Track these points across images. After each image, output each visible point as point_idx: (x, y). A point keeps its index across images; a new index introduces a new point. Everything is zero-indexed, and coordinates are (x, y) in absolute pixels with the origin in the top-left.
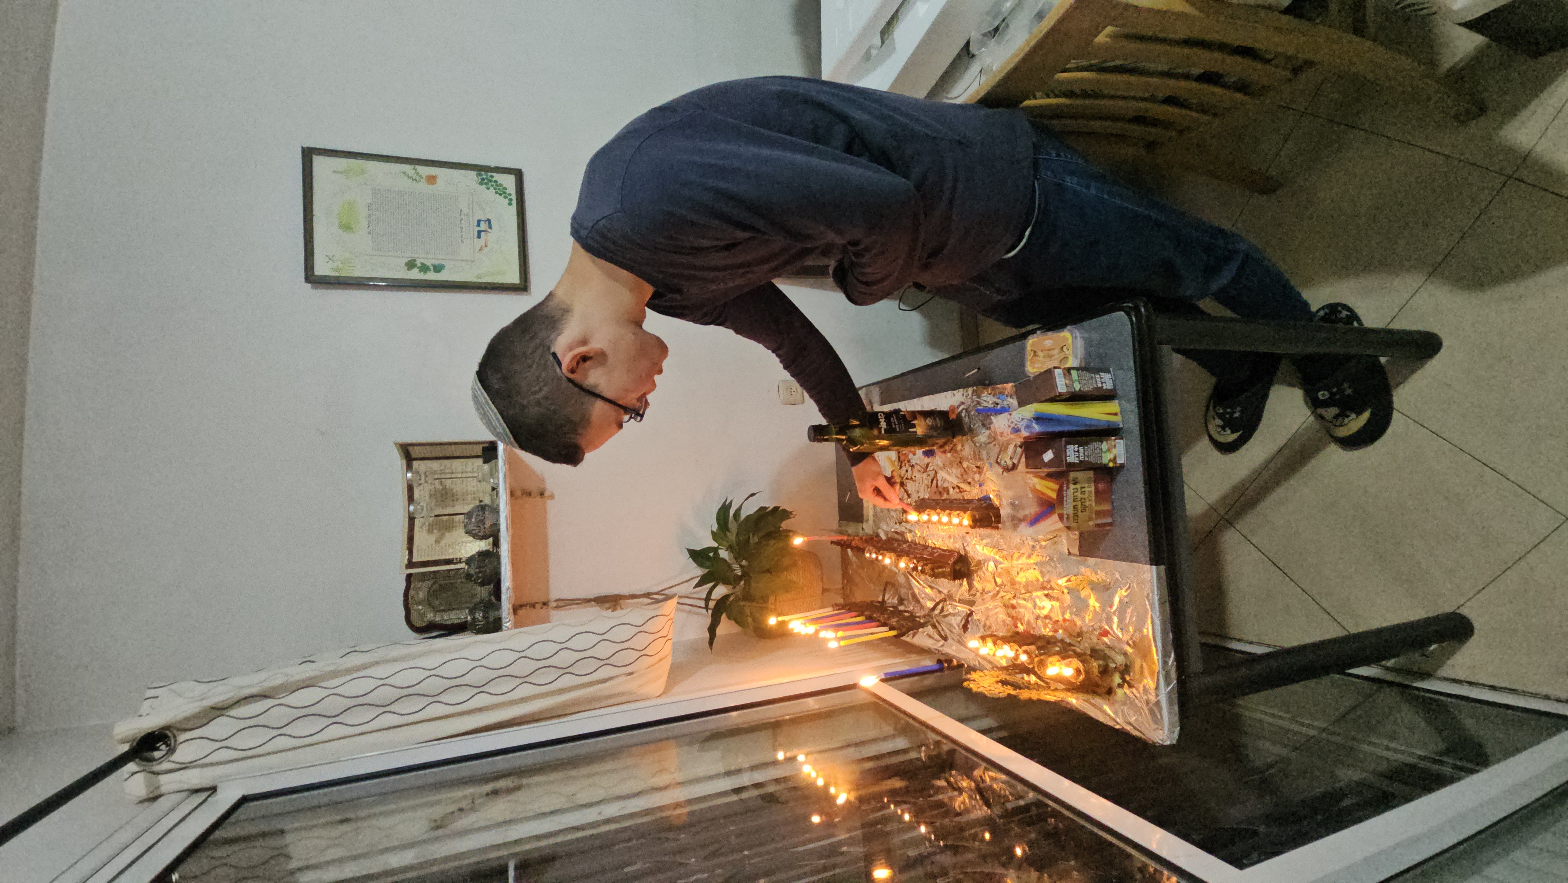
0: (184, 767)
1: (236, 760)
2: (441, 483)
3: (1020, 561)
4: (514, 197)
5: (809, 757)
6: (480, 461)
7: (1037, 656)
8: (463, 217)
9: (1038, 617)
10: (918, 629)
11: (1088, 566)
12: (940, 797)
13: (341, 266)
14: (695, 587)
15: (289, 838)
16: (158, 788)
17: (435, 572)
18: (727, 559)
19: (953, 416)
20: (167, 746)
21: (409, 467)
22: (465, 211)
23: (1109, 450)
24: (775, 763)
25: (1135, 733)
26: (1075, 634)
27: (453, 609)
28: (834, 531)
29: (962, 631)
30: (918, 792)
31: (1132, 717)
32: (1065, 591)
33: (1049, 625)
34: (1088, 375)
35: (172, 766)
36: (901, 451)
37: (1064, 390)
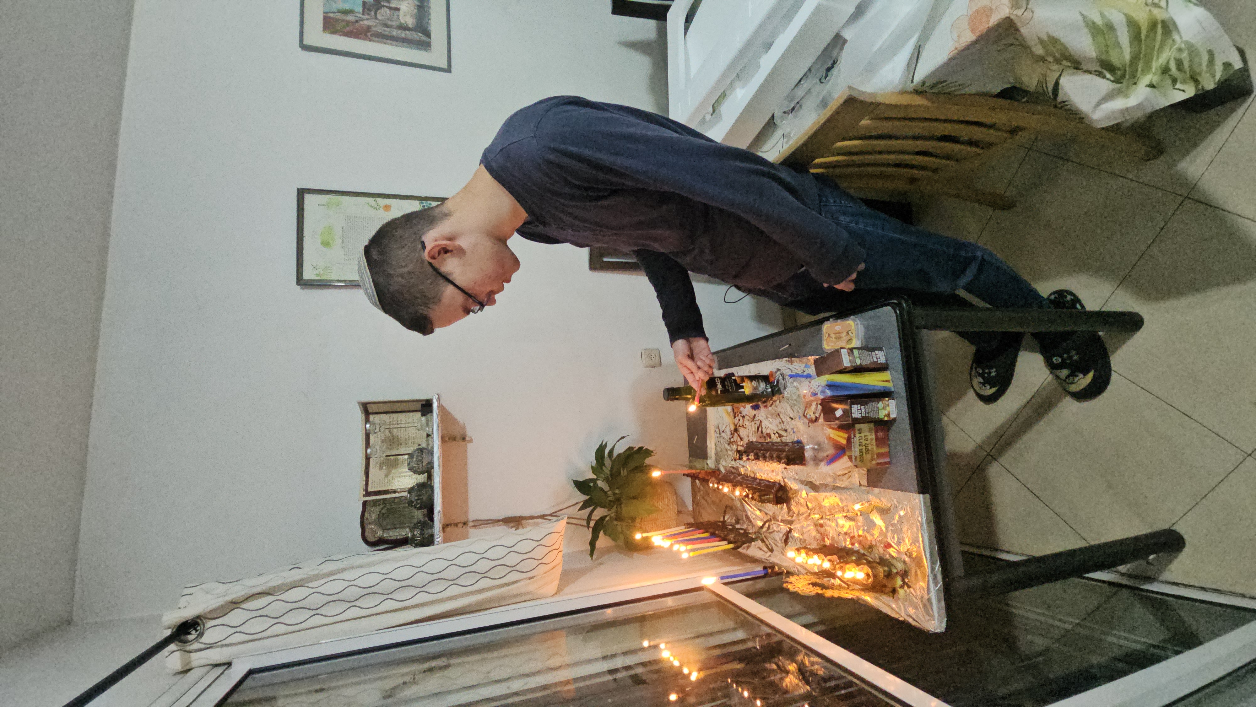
0: (210, 647)
1: (247, 642)
2: (390, 432)
5: (668, 645)
6: (419, 414)
7: (838, 564)
9: (839, 534)
10: (751, 543)
11: (875, 495)
12: (772, 678)
13: (322, 272)
14: (579, 510)
15: (280, 702)
16: (190, 662)
17: (384, 500)
18: (603, 488)
19: (772, 379)
20: (197, 631)
21: (367, 420)
23: (884, 408)
24: (643, 649)
25: (914, 623)
26: (867, 547)
27: (398, 528)
28: (685, 466)
29: (783, 545)
30: (755, 674)
31: (911, 611)
32: (859, 514)
33: (848, 540)
34: (866, 353)
35: (202, 646)
36: (733, 406)
37: (849, 365)
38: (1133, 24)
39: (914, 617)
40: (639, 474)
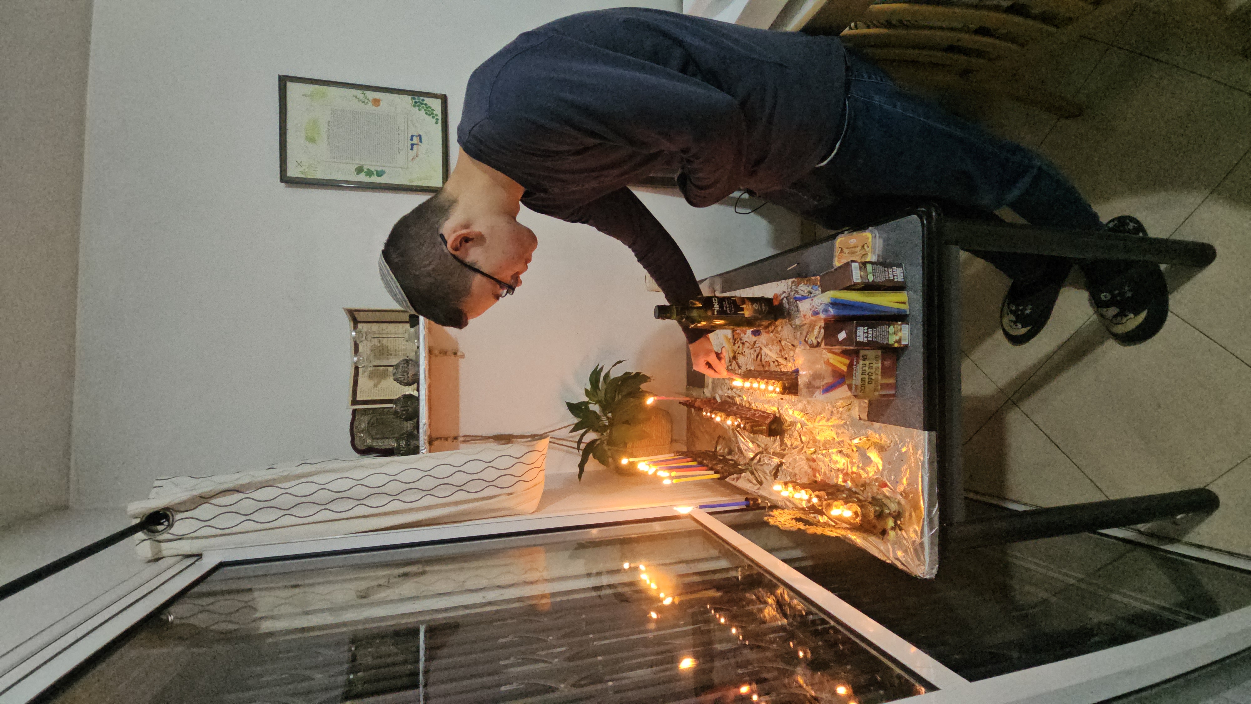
0: (180, 538)
1: (216, 536)
2: (379, 342)
3: (821, 423)
4: (440, 117)
5: (648, 569)
6: (407, 326)
7: (825, 500)
8: (399, 132)
9: (831, 470)
10: (741, 473)
11: (875, 430)
12: (751, 607)
13: (306, 170)
14: (570, 432)
15: (256, 594)
16: (160, 551)
17: (374, 409)
18: (598, 412)
19: (776, 303)
20: (168, 522)
21: (355, 328)
22: (402, 128)
23: (895, 333)
25: (901, 567)
26: (860, 484)
27: (387, 438)
28: (683, 395)
29: (773, 478)
30: (733, 602)
31: (900, 554)
32: (855, 449)
33: (841, 476)
34: (881, 268)
35: (170, 537)
36: (734, 331)
37: (859, 281)
39: (903, 560)
40: (632, 399)
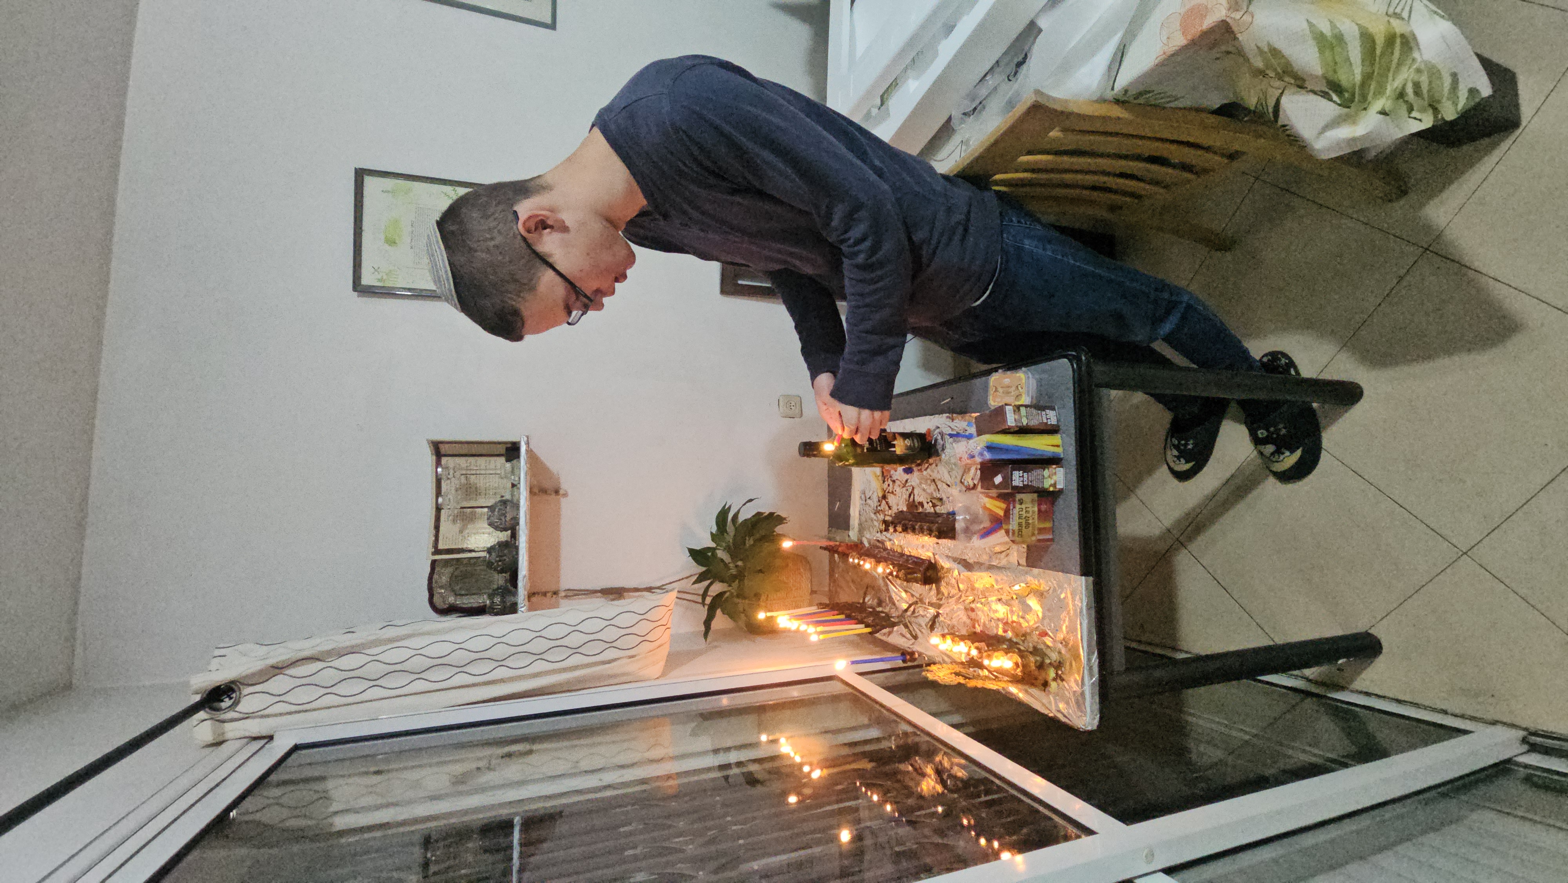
0: (247, 717)
1: (292, 713)
2: (467, 479)
5: (790, 739)
6: (502, 459)
7: (986, 652)
9: (991, 619)
10: (893, 627)
11: (1034, 577)
12: (907, 780)
13: (386, 277)
14: (693, 584)
15: (330, 784)
16: (223, 734)
17: (458, 560)
18: (724, 559)
19: (929, 439)
20: (231, 698)
21: (438, 463)
23: (1050, 477)
24: (759, 744)
25: (1063, 719)
26: (1021, 634)
27: (474, 594)
28: (823, 537)
29: (929, 630)
31: (1061, 706)
32: (1015, 597)
33: (1001, 626)
34: (1034, 411)
35: (238, 716)
36: (883, 468)
37: (1014, 425)
38: (1367, 39)
39: (1065, 712)
40: (767, 544)
